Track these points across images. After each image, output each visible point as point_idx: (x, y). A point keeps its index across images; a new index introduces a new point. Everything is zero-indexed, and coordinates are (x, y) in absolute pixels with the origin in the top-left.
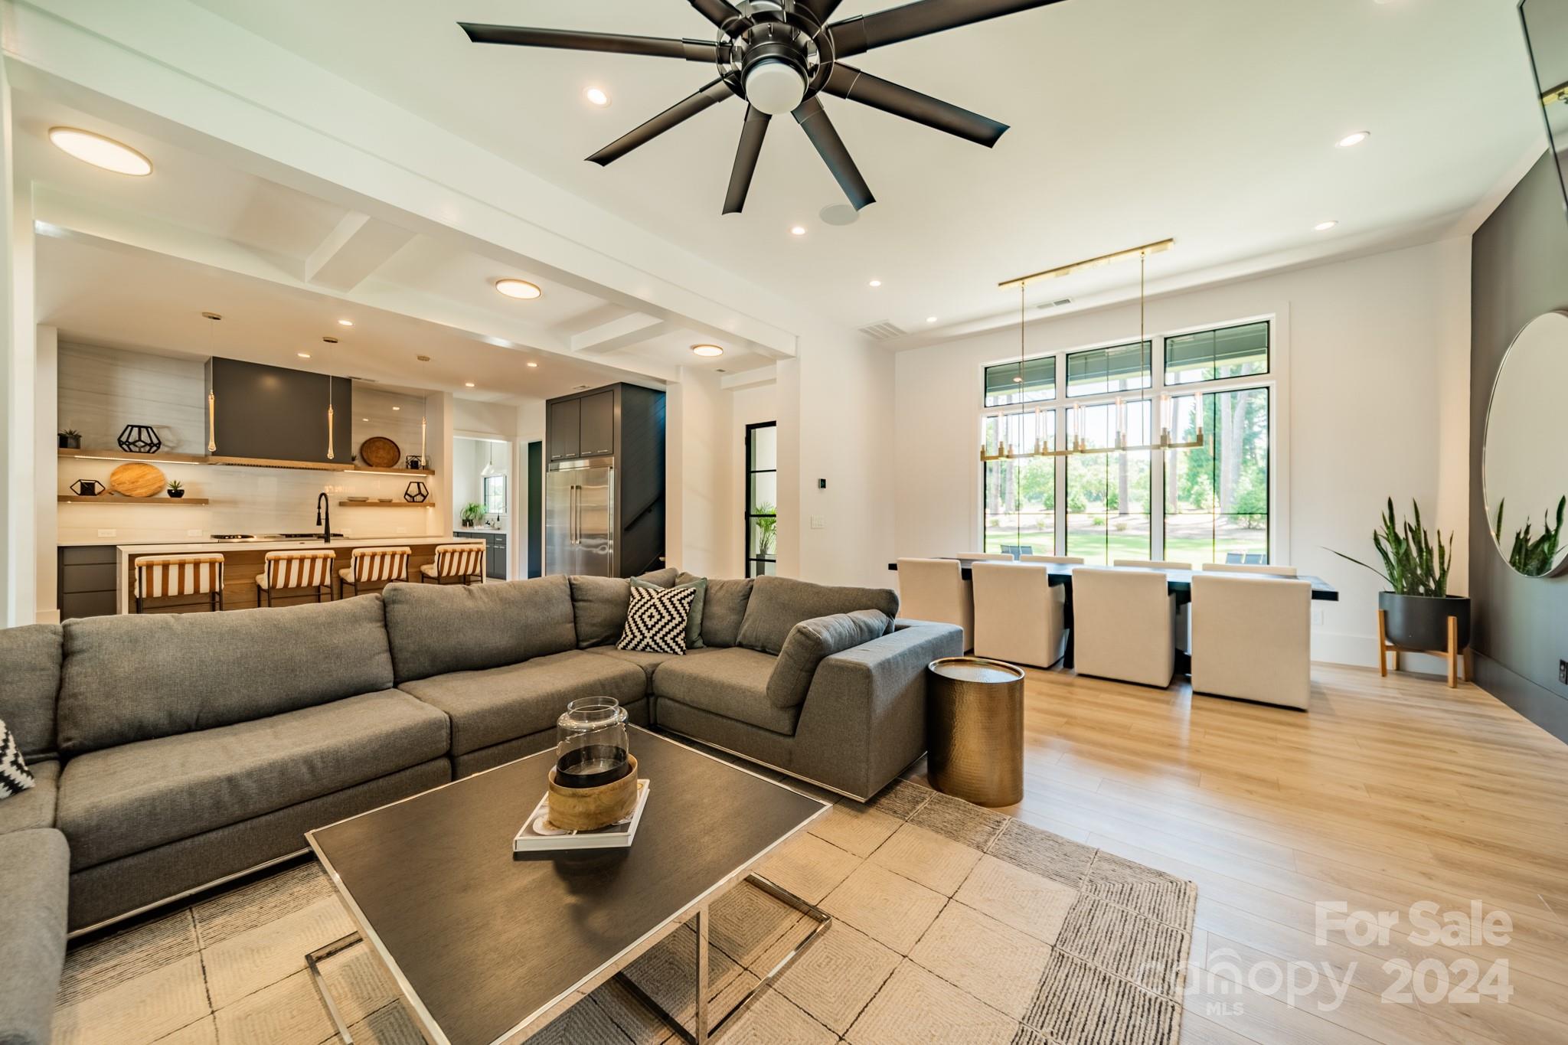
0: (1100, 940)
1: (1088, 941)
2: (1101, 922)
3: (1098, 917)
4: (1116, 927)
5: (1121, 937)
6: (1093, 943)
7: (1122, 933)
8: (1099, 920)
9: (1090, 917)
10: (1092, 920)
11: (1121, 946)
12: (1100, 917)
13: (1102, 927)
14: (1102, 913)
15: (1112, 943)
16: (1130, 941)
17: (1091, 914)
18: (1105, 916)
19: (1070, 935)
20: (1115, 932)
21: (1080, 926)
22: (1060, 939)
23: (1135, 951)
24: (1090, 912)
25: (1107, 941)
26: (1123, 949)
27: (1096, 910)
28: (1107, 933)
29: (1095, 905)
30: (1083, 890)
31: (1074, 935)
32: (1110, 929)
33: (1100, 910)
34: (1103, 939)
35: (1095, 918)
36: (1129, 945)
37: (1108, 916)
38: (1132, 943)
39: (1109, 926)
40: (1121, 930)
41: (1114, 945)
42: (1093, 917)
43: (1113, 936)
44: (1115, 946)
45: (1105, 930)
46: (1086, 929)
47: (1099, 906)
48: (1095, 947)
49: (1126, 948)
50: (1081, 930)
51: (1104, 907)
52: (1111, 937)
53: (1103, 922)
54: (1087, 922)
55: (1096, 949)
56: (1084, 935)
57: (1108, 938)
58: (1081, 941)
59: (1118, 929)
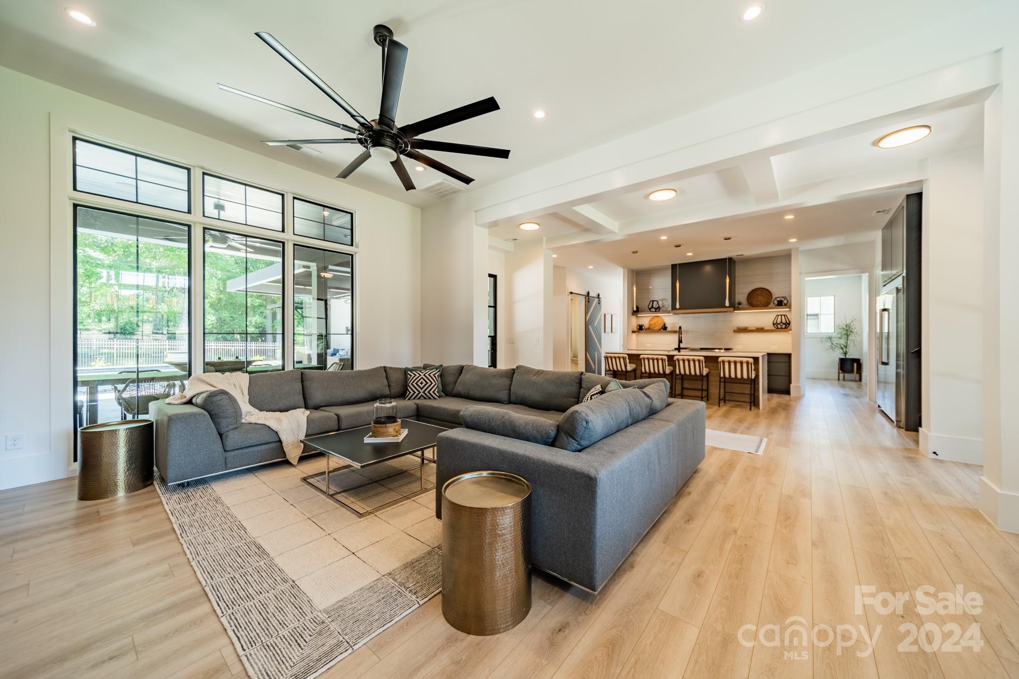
0: (281, 603)
1: (285, 598)
2: (290, 609)
3: (294, 610)
4: (281, 616)
5: (273, 615)
6: (281, 599)
7: (275, 616)
8: (292, 610)
9: (297, 606)
10: (295, 607)
11: (269, 612)
12: (294, 612)
13: (287, 608)
14: (295, 614)
15: (274, 608)
16: (267, 617)
17: (299, 608)
18: (292, 615)
19: (294, 591)
20: (279, 613)
21: (296, 599)
22: (296, 586)
23: (260, 616)
24: (300, 608)
25: (277, 606)
26: (266, 611)
27: (300, 612)
28: (282, 609)
29: (303, 614)
30: (319, 614)
31: (293, 593)
32: (282, 612)
33: (298, 615)
34: (280, 605)
35: (295, 608)
36: (266, 615)
37: (290, 616)
38: (265, 618)
39: (285, 613)
40: (277, 617)
41: (273, 608)
42: (296, 608)
43: (277, 611)
44: (271, 608)
45: (284, 610)
46: (292, 601)
47: (301, 616)
48: (279, 599)
49: (266, 613)
50: (294, 598)
51: (298, 618)
52: (278, 609)
53: (290, 612)
54: (296, 603)
55: (277, 598)
56: (289, 597)
57: (279, 608)
58: (287, 594)
59: (280, 617)
